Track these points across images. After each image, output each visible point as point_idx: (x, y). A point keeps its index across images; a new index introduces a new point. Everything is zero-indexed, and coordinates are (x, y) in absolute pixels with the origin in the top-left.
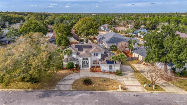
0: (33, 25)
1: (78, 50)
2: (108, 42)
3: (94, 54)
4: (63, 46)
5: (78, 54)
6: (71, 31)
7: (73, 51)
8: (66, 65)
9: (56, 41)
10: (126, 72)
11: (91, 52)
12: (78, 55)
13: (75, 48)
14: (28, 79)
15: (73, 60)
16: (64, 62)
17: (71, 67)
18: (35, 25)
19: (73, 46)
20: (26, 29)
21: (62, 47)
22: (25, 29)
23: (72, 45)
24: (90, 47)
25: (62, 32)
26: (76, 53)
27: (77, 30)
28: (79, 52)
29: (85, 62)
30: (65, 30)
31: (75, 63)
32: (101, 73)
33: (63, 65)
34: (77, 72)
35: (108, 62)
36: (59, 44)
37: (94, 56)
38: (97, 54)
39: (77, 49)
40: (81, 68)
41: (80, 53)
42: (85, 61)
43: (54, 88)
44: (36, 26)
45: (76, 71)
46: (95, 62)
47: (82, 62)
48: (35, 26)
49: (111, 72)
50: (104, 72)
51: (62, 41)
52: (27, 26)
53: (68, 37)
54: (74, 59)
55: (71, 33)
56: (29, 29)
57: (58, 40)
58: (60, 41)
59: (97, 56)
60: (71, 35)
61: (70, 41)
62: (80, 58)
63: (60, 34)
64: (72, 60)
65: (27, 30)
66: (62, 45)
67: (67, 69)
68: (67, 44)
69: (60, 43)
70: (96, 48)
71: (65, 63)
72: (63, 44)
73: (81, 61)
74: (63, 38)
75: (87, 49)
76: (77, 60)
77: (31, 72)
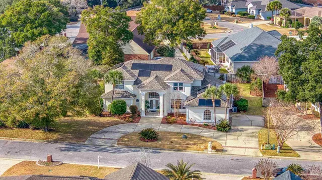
0: (34, 10)
1: (139, 75)
2: (237, 59)
3: (175, 84)
4: (107, 65)
5: (137, 83)
6: (127, 26)
7: (126, 75)
8: (109, 106)
9: (89, 52)
10: (243, 127)
11: (168, 79)
12: (138, 86)
13: (132, 69)
14: (44, 115)
15: (126, 97)
16: (104, 100)
17: (119, 109)
18: (39, 9)
19: (128, 64)
20: (18, 20)
21: (103, 66)
22: (15, 20)
23: (126, 63)
24: (169, 68)
25: (105, 29)
26: (134, 80)
27: (143, 22)
28: (140, 78)
29: (154, 103)
30: (112, 24)
31: (130, 102)
32: (184, 126)
33: (102, 106)
34: (131, 122)
35: (203, 103)
36: (97, 60)
37: (175, 89)
38: (181, 84)
39: (136, 72)
40: (143, 115)
41: (141, 82)
42: (154, 100)
43: (84, 142)
44: (41, 13)
45: (131, 119)
46: (178, 104)
47: (146, 102)
48: (38, 12)
49: (208, 126)
50: (192, 125)
51: (103, 53)
52: (19, 13)
53: (120, 43)
54: (128, 95)
55: (128, 32)
56: (24, 21)
57: (94, 48)
58: (99, 51)
59: (181, 89)
60: (128, 36)
61: (125, 53)
62: (140, 92)
63: (100, 35)
64: (123, 96)
65: (19, 22)
66: (104, 62)
67: (111, 115)
68: (116, 59)
69: (98, 56)
70: (182, 70)
71: (107, 104)
72: (106, 60)
73: (143, 98)
74: (105, 44)
75: (160, 74)
76: (135, 96)
77: (50, 103)
